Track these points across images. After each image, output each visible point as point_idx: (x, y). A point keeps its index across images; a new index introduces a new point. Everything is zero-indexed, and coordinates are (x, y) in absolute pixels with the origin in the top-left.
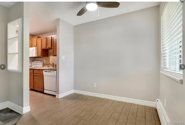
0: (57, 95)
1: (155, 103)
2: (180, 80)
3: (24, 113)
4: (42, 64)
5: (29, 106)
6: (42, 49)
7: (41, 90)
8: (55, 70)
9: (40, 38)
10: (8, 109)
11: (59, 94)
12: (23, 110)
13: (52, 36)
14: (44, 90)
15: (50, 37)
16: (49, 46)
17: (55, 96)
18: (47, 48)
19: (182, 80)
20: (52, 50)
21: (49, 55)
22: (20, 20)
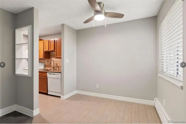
0: (61, 96)
1: (154, 101)
2: (181, 86)
3: (34, 115)
4: (43, 65)
5: (39, 109)
6: (44, 51)
7: (45, 92)
8: (59, 73)
9: (42, 41)
10: (15, 112)
11: (64, 95)
12: (33, 113)
13: (55, 39)
14: (48, 92)
15: (53, 40)
16: (52, 49)
17: (60, 97)
18: (49, 51)
19: (182, 86)
20: (55, 52)
21: (51, 57)
22: (29, 27)
